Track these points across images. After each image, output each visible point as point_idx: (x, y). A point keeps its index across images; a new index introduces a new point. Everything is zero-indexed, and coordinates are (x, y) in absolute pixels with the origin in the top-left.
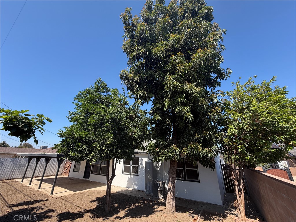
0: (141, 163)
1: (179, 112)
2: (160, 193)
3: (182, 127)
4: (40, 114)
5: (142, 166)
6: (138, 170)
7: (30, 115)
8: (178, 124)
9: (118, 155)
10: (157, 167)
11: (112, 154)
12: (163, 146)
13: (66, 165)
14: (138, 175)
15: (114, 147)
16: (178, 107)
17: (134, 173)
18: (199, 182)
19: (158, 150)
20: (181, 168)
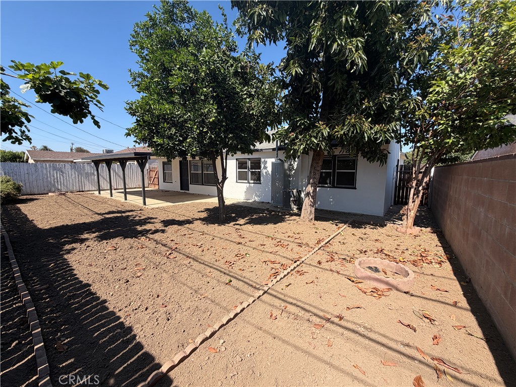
0: (264, 166)
1: (340, 51)
2: (293, 203)
3: (340, 89)
4: (85, 73)
5: (266, 171)
6: (260, 177)
7: (69, 74)
8: (334, 84)
9: (228, 141)
10: (290, 171)
11: (219, 139)
12: (303, 127)
13: (151, 174)
14: (261, 184)
15: (220, 128)
16: (339, 38)
17: (254, 180)
18: (355, 188)
19: (293, 135)
20: (328, 171)
